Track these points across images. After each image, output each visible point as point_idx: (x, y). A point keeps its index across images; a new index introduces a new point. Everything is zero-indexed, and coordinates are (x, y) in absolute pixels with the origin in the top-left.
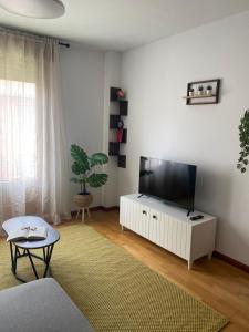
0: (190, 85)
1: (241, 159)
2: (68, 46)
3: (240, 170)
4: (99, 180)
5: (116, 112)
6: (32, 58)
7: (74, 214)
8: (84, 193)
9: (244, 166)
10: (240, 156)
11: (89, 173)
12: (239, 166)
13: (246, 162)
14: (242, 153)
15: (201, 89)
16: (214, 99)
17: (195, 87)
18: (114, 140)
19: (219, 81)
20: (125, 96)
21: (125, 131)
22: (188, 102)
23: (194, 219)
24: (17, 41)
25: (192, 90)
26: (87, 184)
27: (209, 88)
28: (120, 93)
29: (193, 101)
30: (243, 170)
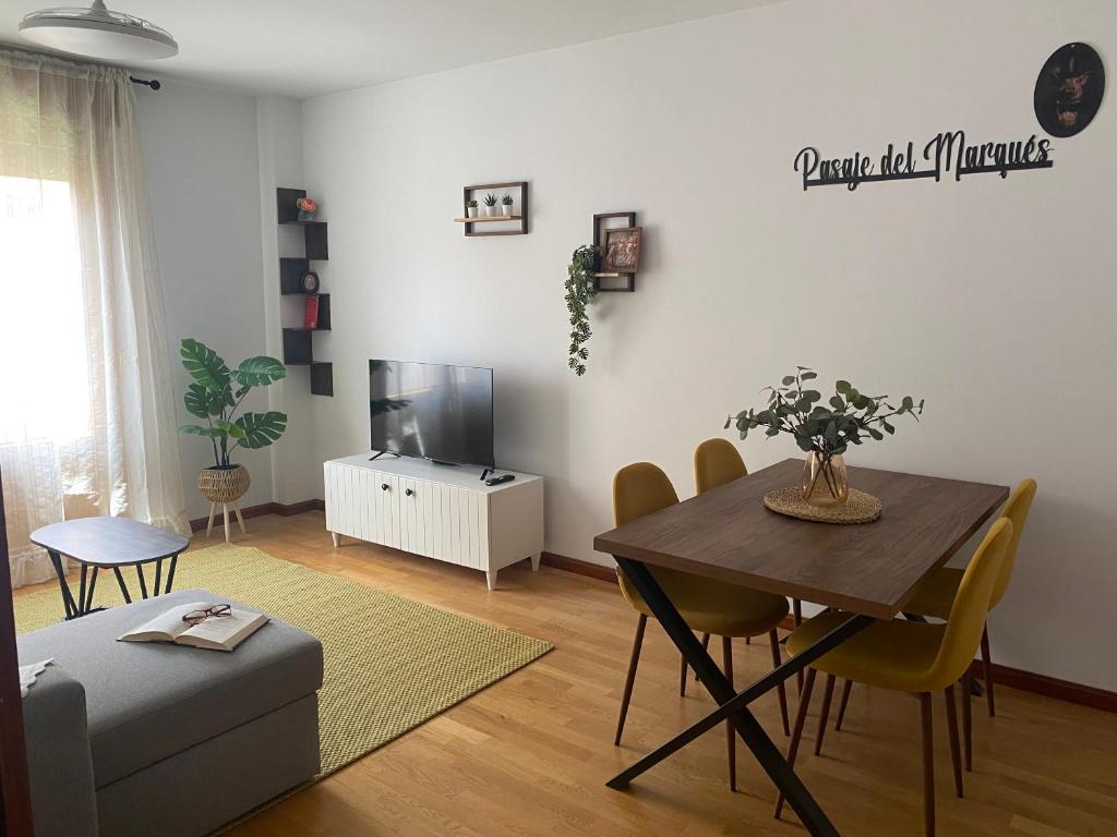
0: (468, 192)
1: (574, 349)
2: (155, 85)
3: (574, 371)
4: (264, 428)
5: (297, 251)
6: (60, 120)
7: (198, 526)
8: (225, 466)
9: (581, 361)
10: (571, 341)
11: (234, 414)
12: (572, 362)
13: (584, 355)
14: (575, 335)
15: (491, 202)
16: (518, 225)
17: (480, 197)
18: (297, 324)
19: (525, 186)
20: (317, 209)
21: (325, 300)
22: (469, 229)
23: (495, 482)
24: (19, 77)
25: (474, 204)
26: (231, 441)
27: (508, 201)
28: (305, 205)
29: (478, 227)
30: (581, 370)
